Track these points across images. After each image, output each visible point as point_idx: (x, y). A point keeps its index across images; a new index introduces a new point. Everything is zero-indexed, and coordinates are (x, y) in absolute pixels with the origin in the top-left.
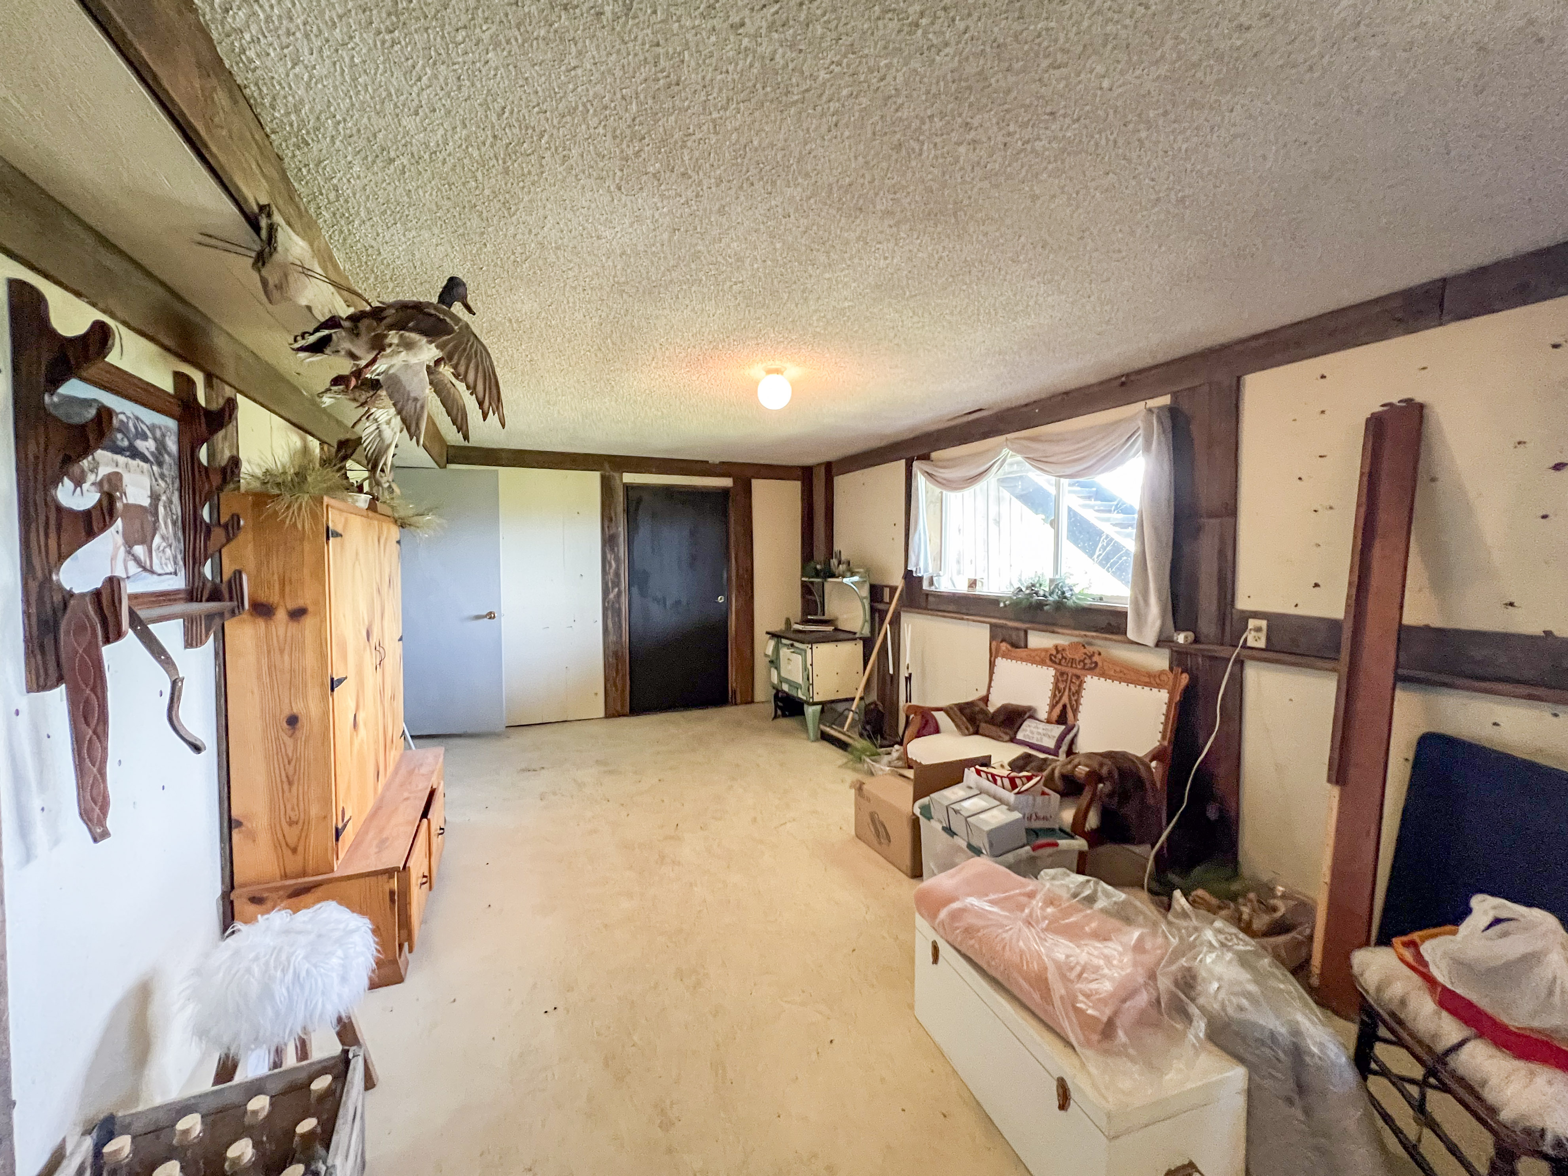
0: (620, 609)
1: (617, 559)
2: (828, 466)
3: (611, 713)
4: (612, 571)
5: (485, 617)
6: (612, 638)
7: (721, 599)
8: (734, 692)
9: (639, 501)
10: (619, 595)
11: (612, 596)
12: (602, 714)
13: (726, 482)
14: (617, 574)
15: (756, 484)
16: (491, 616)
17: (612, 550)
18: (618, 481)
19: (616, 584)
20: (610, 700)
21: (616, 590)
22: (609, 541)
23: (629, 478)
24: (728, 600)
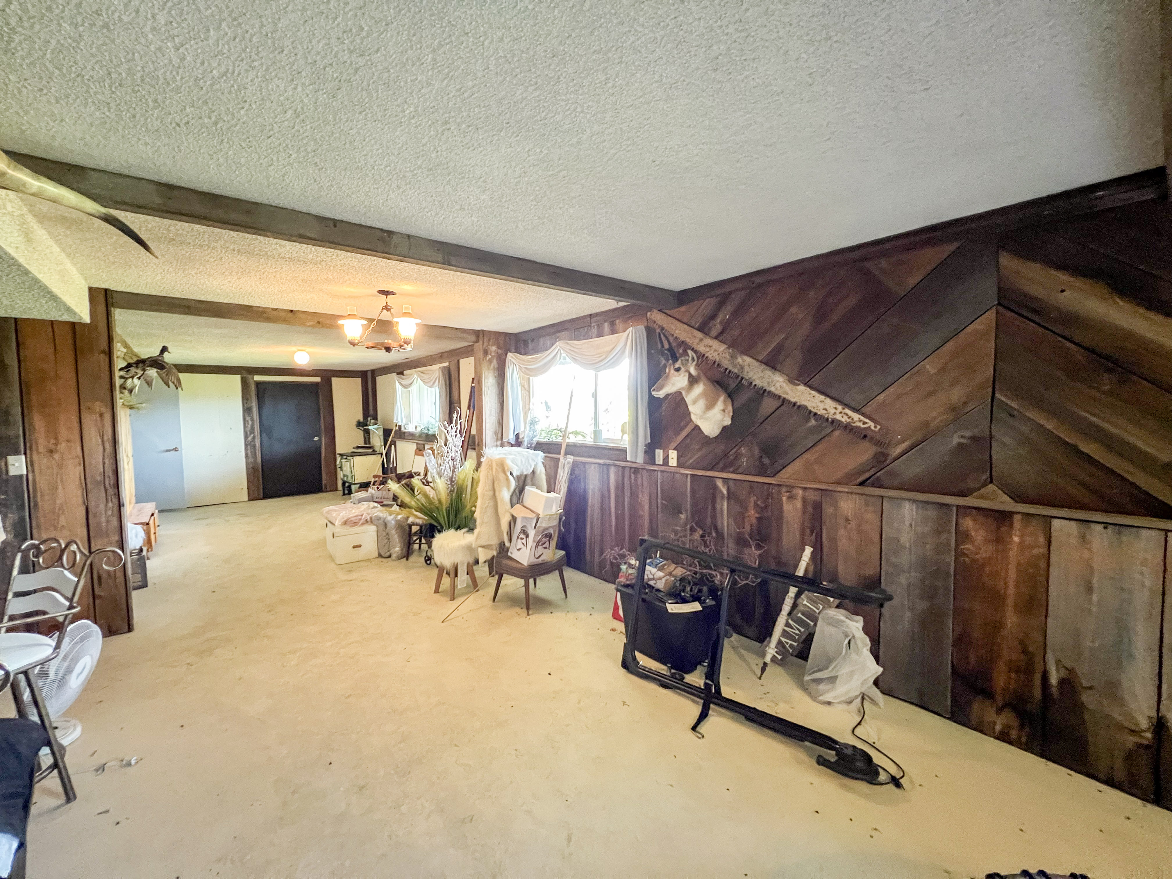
0: (255, 446)
1: (252, 420)
2: (373, 371)
3: (251, 499)
4: (249, 426)
5: (172, 450)
6: (251, 460)
7: (316, 439)
8: (326, 486)
9: (265, 390)
10: (254, 438)
11: (250, 439)
12: (247, 499)
13: (318, 379)
14: (253, 427)
15: (334, 380)
16: (176, 450)
17: (249, 415)
18: (251, 380)
19: (252, 431)
20: (251, 492)
21: (252, 435)
22: (247, 410)
23: (257, 378)
24: (320, 440)
